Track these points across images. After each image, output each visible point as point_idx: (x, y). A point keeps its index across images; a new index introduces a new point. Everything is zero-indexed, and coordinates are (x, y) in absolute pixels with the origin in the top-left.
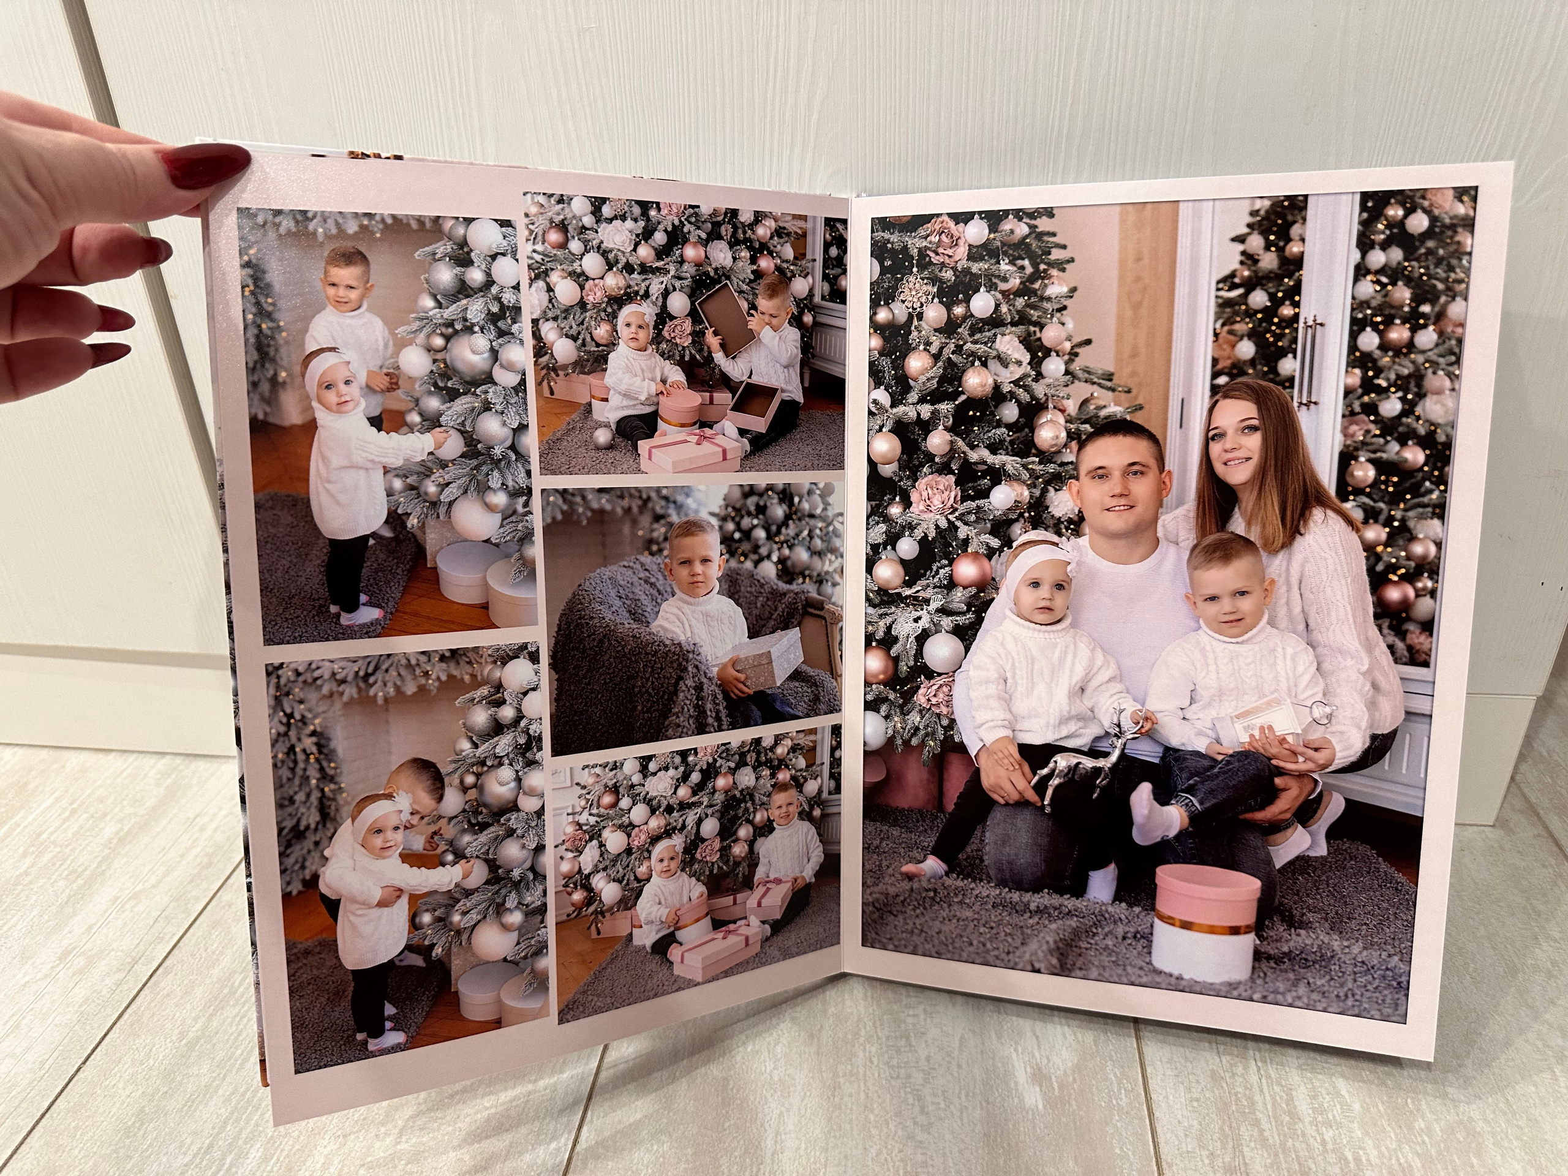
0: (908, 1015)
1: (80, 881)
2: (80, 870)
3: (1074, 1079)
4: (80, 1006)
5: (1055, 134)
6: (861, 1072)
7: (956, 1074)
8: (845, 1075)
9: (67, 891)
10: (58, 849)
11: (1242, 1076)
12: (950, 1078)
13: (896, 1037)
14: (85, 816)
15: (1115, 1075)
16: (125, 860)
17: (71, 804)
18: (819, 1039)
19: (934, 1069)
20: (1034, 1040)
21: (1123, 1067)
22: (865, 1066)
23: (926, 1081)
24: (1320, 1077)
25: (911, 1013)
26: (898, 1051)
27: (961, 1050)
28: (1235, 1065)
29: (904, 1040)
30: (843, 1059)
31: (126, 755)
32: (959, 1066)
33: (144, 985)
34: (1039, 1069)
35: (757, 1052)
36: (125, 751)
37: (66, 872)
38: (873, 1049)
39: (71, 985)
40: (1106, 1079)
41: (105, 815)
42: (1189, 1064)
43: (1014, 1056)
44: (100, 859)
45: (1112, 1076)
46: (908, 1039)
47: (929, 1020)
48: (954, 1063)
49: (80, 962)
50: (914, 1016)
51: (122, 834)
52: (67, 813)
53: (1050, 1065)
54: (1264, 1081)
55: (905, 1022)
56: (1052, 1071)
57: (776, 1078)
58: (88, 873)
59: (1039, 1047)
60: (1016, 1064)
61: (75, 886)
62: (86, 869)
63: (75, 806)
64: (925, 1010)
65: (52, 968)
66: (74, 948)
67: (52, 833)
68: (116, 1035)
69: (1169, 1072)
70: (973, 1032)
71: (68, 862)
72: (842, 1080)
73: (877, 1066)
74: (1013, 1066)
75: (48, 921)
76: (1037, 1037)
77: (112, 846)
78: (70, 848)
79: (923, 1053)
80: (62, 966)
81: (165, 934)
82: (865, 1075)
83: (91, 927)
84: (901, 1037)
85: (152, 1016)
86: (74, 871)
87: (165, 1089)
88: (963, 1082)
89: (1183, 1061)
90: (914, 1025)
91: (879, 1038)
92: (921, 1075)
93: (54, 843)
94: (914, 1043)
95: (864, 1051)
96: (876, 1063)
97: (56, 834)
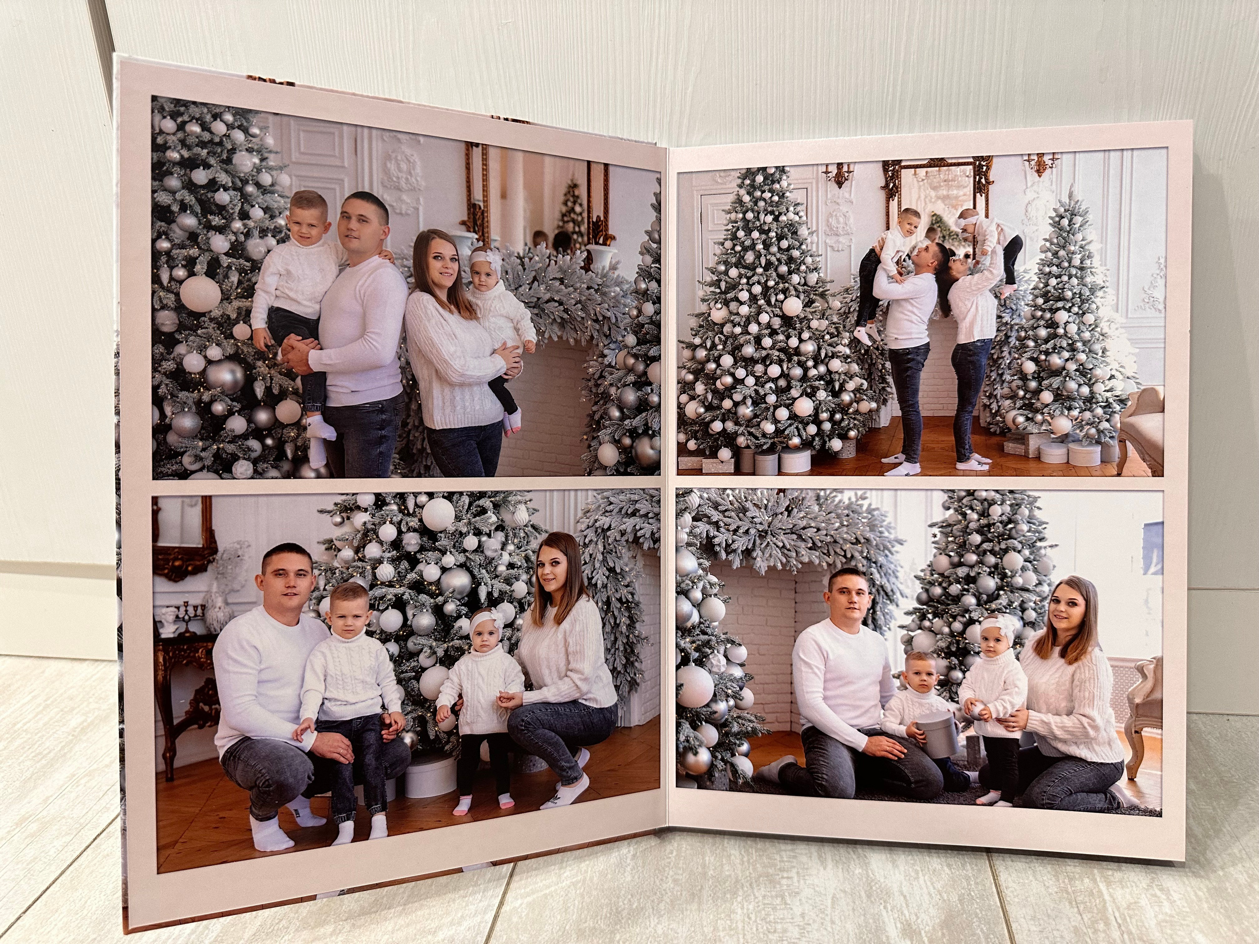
0: (783, 878)
1: (44, 762)
2: (45, 752)
3: (943, 934)
4: (28, 865)
5: (890, 97)
6: (740, 925)
7: (829, 929)
8: (724, 929)
9: (31, 769)
10: (29, 736)
11: (1104, 931)
12: (825, 933)
13: (772, 897)
14: (56, 710)
15: (982, 930)
16: (85, 744)
17: (46, 701)
18: (699, 898)
19: (809, 924)
20: (902, 898)
21: (989, 923)
22: (743, 921)
23: (802, 935)
24: (1179, 933)
25: (785, 875)
26: (774, 909)
27: (833, 908)
28: (1096, 922)
29: (779, 899)
30: (723, 915)
31: (97, 663)
32: (833, 922)
33: (88, 847)
34: (909, 925)
35: (642, 909)
36: (97, 660)
37: (33, 754)
38: (751, 907)
39: (23, 846)
40: (974, 934)
41: (73, 709)
42: (1051, 921)
43: (884, 913)
44: (63, 744)
45: (978, 931)
46: (783, 898)
47: (802, 882)
48: (828, 919)
49: (34, 827)
50: (788, 878)
51: (85, 724)
52: (41, 708)
53: (919, 921)
54: (1126, 936)
55: (779, 883)
56: (921, 926)
57: (660, 932)
58: (52, 755)
59: (907, 906)
60: (886, 920)
61: (38, 765)
62: (49, 752)
63: (48, 702)
64: (798, 873)
65: (9, 832)
66: (31, 816)
67: (25, 724)
68: (57, 889)
69: (1033, 928)
70: (845, 892)
71: (36, 746)
72: (722, 934)
73: (756, 921)
74: (884, 922)
75: (11, 794)
76: (905, 897)
77: (75, 734)
78: (39, 735)
79: (798, 910)
80: (18, 830)
81: (112, 805)
82: (743, 930)
83: (48, 798)
84: (777, 896)
85: (91, 873)
86: (39, 754)
87: (94, 936)
88: (837, 937)
89: (1046, 919)
90: (788, 886)
91: (756, 898)
92: (797, 928)
93: (26, 731)
94: (789, 902)
95: (742, 908)
96: (753, 919)
97: (28, 725)
